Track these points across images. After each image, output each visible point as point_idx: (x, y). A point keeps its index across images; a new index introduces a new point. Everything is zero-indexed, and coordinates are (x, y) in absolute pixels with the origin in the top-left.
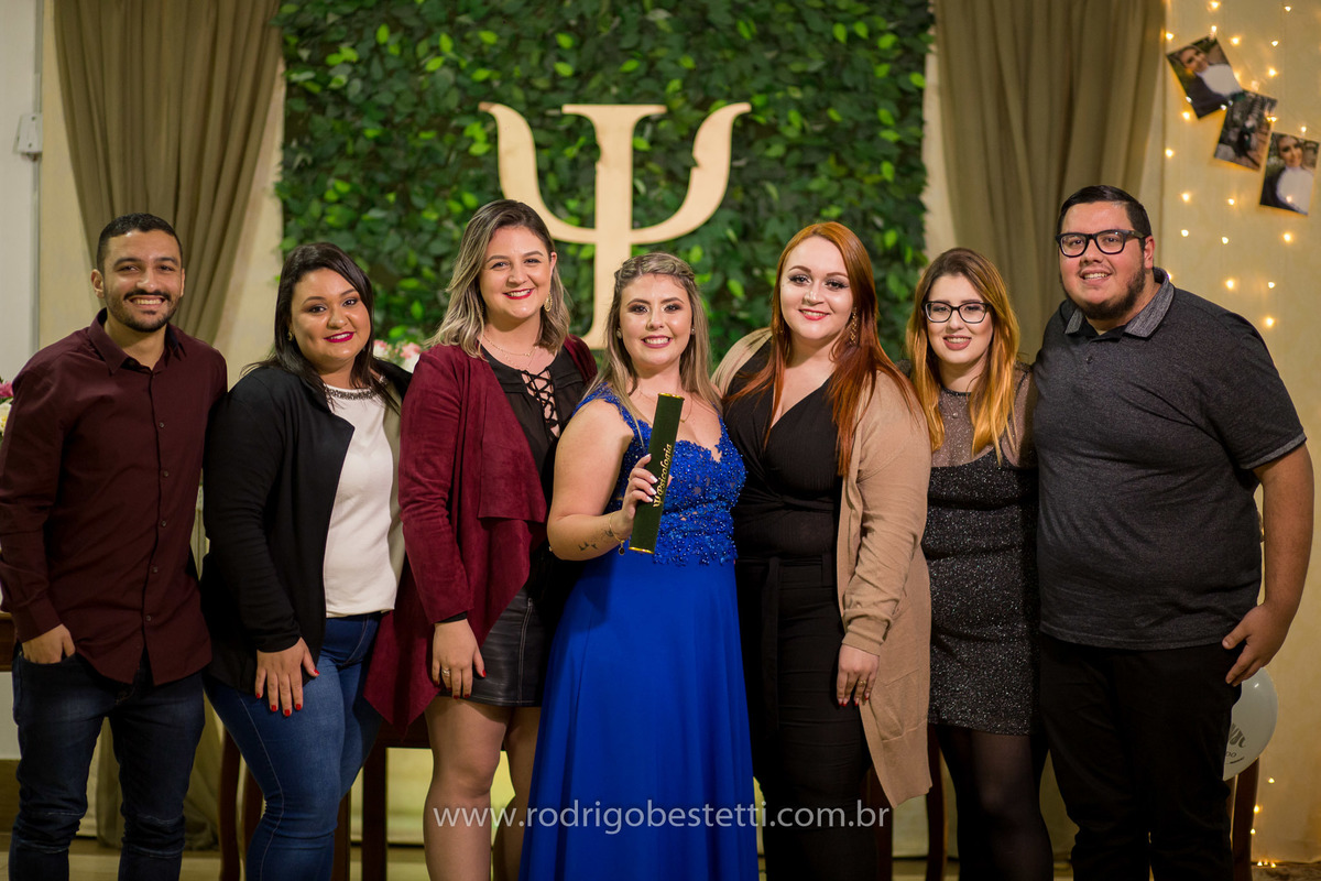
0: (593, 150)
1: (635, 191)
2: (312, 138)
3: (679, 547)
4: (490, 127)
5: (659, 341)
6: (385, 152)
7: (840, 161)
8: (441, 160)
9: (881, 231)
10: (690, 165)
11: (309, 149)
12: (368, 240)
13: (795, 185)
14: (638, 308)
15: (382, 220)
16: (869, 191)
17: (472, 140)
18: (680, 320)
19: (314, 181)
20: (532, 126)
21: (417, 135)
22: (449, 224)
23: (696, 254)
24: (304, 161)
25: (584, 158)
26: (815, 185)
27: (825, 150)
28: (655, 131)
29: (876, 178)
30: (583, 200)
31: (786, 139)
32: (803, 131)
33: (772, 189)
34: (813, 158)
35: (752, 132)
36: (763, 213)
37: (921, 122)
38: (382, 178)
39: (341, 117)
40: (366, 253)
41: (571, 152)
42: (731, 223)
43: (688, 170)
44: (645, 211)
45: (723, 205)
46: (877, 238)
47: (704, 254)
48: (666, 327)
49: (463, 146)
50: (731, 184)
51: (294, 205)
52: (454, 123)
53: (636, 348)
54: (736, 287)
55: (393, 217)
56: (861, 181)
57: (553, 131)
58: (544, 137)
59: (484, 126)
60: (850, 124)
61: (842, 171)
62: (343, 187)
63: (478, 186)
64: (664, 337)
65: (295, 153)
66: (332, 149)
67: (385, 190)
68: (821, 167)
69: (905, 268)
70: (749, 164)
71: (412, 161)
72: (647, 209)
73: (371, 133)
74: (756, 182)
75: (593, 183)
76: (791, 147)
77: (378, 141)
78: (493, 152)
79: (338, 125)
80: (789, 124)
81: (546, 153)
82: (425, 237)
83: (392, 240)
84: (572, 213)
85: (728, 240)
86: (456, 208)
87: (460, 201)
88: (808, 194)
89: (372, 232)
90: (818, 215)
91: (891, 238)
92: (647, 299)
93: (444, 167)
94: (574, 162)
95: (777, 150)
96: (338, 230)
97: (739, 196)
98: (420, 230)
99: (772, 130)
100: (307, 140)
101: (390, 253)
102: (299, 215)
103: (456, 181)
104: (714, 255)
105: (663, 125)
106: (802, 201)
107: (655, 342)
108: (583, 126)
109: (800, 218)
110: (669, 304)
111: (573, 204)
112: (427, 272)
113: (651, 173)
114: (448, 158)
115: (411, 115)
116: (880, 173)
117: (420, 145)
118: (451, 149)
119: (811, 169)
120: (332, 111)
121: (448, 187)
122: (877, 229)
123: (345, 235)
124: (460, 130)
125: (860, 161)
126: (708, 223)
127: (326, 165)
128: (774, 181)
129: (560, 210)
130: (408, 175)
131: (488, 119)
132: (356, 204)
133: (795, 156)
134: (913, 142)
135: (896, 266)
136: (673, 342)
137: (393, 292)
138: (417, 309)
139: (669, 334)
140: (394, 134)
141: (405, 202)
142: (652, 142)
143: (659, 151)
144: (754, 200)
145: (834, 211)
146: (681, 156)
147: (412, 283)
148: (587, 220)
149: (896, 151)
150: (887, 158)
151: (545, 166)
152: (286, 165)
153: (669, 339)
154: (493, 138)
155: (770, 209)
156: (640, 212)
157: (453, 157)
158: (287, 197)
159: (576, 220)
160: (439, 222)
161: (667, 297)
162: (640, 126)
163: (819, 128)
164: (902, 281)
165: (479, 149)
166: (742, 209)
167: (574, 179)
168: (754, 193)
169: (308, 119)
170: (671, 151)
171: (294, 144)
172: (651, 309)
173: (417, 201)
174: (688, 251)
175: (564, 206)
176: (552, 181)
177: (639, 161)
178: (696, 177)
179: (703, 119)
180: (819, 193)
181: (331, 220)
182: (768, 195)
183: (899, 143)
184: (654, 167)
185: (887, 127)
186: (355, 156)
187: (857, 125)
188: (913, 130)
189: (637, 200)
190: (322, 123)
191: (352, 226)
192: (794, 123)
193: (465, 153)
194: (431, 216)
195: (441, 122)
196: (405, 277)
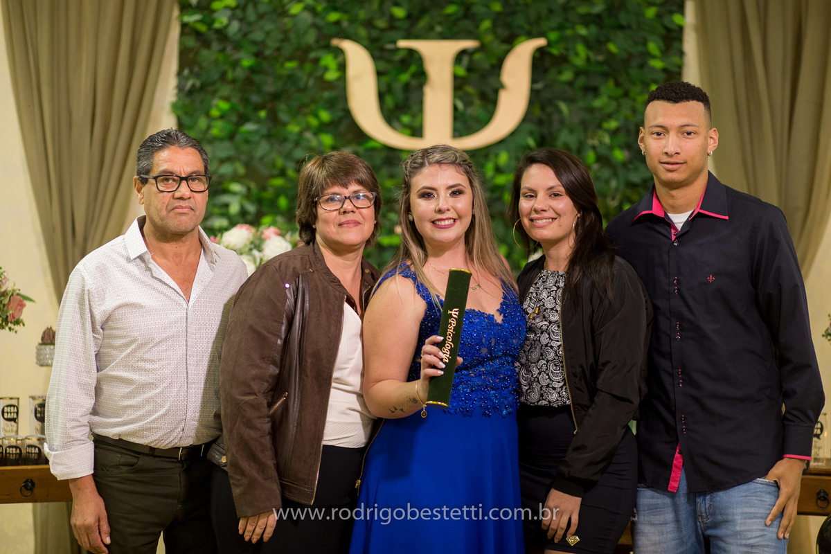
0: (421, 76)
1: (455, 108)
2: (201, 68)
3: (466, 399)
4: (340, 59)
5: (447, 222)
6: (257, 78)
7: (617, 84)
8: (302, 84)
10: (498, 88)
11: (197, 76)
12: (245, 148)
13: (581, 104)
14: (427, 194)
15: (255, 132)
17: (326, 69)
18: (463, 203)
19: (202, 102)
20: (374, 57)
21: (282, 65)
22: (308, 135)
23: (503, 158)
24: (193, 86)
25: (414, 82)
26: (598, 103)
27: (606, 75)
28: (471, 61)
30: (414, 116)
31: (574, 66)
32: (588, 60)
33: (564, 107)
34: (595, 81)
35: (547, 62)
36: (556, 125)
37: (681, 53)
38: (255, 98)
39: (223, 51)
40: (244, 158)
41: (405, 78)
42: (531, 134)
43: (496, 92)
44: (463, 124)
45: (526, 118)
47: (510, 158)
48: (452, 210)
49: (319, 73)
50: (531, 103)
51: (186, 120)
52: (312, 55)
53: (427, 229)
55: (264, 131)
56: (634, 100)
57: (389, 61)
58: (383, 66)
59: (336, 57)
60: (624, 55)
61: (619, 92)
62: (224, 106)
63: (331, 105)
64: (450, 219)
65: (187, 79)
66: (215, 75)
67: (257, 108)
68: (603, 89)
70: (546, 87)
71: (279, 85)
72: (465, 122)
73: (247, 62)
74: (551, 102)
75: (421, 102)
76: (578, 73)
77: (252, 70)
78: (343, 78)
79: (220, 57)
80: (577, 54)
81: (385, 79)
82: (289, 146)
83: (263, 148)
84: (405, 126)
85: (529, 148)
86: (313, 122)
87: (316, 116)
88: (591, 110)
89: (247, 141)
90: (599, 127)
92: (434, 185)
93: (304, 89)
94: (407, 87)
95: (567, 76)
96: (221, 139)
97: (537, 112)
98: (285, 140)
99: (563, 60)
100: (196, 69)
101: (262, 159)
102: (190, 128)
103: (314, 101)
105: (477, 56)
106: (587, 116)
107: (443, 223)
108: (413, 57)
109: (585, 129)
110: (453, 189)
111: (406, 119)
112: (291, 173)
113: (468, 94)
114: (307, 83)
115: (278, 49)
117: (284, 72)
118: (310, 75)
119: (594, 91)
120: (215, 46)
121: (307, 106)
123: (227, 144)
124: (316, 61)
125: (634, 83)
126: (514, 133)
127: (211, 88)
128: (564, 100)
129: (396, 124)
130: (276, 96)
131: (339, 52)
132: (234, 118)
133: (582, 81)
134: (674, 69)
136: (458, 223)
137: (263, 188)
138: (283, 202)
139: (455, 216)
140: (265, 65)
141: (273, 118)
142: (469, 69)
143: (474, 76)
144: (549, 115)
145: (613, 124)
146: (492, 80)
147: (278, 182)
148: (416, 131)
149: (662, 76)
150: (654, 81)
151: (384, 89)
152: (180, 88)
153: (455, 220)
154: (342, 67)
155: (562, 122)
156: (459, 125)
157: (311, 82)
158: (180, 113)
159: (408, 131)
160: (300, 134)
161: (451, 183)
162: (459, 57)
163: (600, 58)
165: (332, 75)
166: (540, 122)
167: (407, 100)
168: (549, 109)
169: (197, 53)
170: (484, 76)
171: (186, 72)
172: (438, 194)
173: (283, 116)
174: (497, 155)
175: (398, 120)
176: (389, 101)
177: (459, 85)
178: (504, 97)
179: (507, 52)
180: (601, 109)
181: (215, 131)
182: (559, 111)
183: (665, 70)
184: (469, 89)
185: (654, 57)
186: (234, 81)
187: (631, 56)
188: (675, 59)
189: (457, 116)
190: (208, 56)
191: (231, 137)
192: (581, 54)
193: (321, 79)
194: (294, 128)
195: (302, 54)
196: (273, 176)
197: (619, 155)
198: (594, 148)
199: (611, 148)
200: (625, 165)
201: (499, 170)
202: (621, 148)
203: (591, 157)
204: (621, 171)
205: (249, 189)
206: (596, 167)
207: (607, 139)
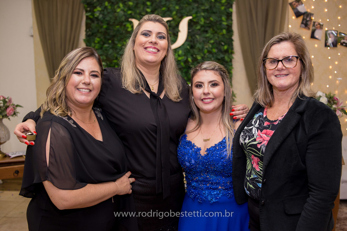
6: (108, 31)
7: (213, 30)
8: (121, 32)
9: (223, 46)
10: (178, 31)
11: (91, 31)
13: (203, 36)
14: (199, 86)
15: (108, 47)
16: (220, 36)
17: (128, 28)
19: (92, 39)
21: (115, 27)
23: (180, 52)
24: (90, 34)
26: (208, 35)
27: (210, 27)
28: (170, 24)
29: (221, 33)
31: (200, 25)
32: (205, 23)
33: (198, 37)
34: (207, 29)
35: (192, 24)
36: (195, 42)
37: (232, 20)
38: (108, 37)
39: (98, 23)
40: (105, 54)
42: (188, 45)
43: (178, 33)
45: (187, 40)
46: (222, 47)
47: (182, 52)
49: (126, 29)
50: (188, 36)
51: (88, 44)
52: (124, 24)
53: (199, 104)
54: (190, 60)
55: (111, 46)
56: (218, 34)
60: (215, 21)
61: (214, 32)
62: (99, 39)
64: (210, 98)
65: (88, 32)
66: (96, 31)
67: (109, 40)
68: (209, 31)
69: (229, 54)
70: (192, 31)
71: (115, 33)
73: (105, 26)
74: (194, 35)
76: (202, 26)
77: (107, 29)
79: (97, 25)
80: (201, 21)
82: (118, 50)
83: (111, 51)
85: (188, 49)
86: (125, 43)
88: (206, 38)
89: (106, 50)
90: (208, 42)
91: (226, 47)
93: (121, 34)
95: (198, 27)
96: (98, 49)
97: (190, 39)
99: (197, 23)
100: (91, 29)
101: (110, 54)
104: (184, 52)
105: (172, 22)
106: (205, 39)
109: (204, 43)
110: (212, 83)
112: (119, 58)
115: (114, 22)
116: (222, 32)
117: (116, 29)
118: (123, 29)
119: (207, 32)
120: (96, 22)
121: (123, 39)
122: (222, 45)
123: (101, 50)
124: (125, 25)
125: (218, 29)
126: (183, 45)
127: (95, 35)
128: (198, 34)
130: (114, 36)
131: (131, 23)
132: (102, 43)
133: (203, 29)
134: (230, 25)
135: (227, 54)
136: (215, 101)
137: (111, 63)
139: (213, 97)
140: (110, 27)
141: (113, 42)
142: (170, 26)
143: (171, 28)
144: (194, 39)
145: (212, 41)
146: (176, 29)
149: (226, 27)
150: (224, 29)
152: (86, 35)
153: (213, 99)
154: (132, 27)
155: (197, 41)
157: (124, 32)
160: (121, 47)
163: (208, 22)
164: (229, 57)
165: (129, 29)
166: (191, 41)
168: (193, 37)
169: (90, 24)
170: (174, 28)
172: (204, 86)
173: (116, 42)
174: (178, 52)
178: (180, 34)
180: (208, 37)
181: (97, 47)
182: (196, 38)
183: (227, 25)
185: (224, 21)
186: (101, 32)
187: (217, 21)
188: (230, 22)
190: (94, 25)
191: (101, 48)
192: (202, 21)
193: (126, 31)
194: (119, 45)
195: (121, 24)
196: (114, 60)
197: (214, 50)
198: (207, 48)
199: (212, 48)
200: (216, 53)
201: (179, 56)
202: (215, 48)
203: (206, 51)
204: (215, 55)
205: (107, 64)
206: (207, 54)
207: (210, 46)
